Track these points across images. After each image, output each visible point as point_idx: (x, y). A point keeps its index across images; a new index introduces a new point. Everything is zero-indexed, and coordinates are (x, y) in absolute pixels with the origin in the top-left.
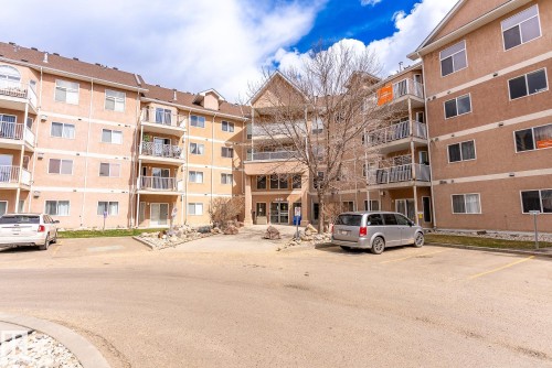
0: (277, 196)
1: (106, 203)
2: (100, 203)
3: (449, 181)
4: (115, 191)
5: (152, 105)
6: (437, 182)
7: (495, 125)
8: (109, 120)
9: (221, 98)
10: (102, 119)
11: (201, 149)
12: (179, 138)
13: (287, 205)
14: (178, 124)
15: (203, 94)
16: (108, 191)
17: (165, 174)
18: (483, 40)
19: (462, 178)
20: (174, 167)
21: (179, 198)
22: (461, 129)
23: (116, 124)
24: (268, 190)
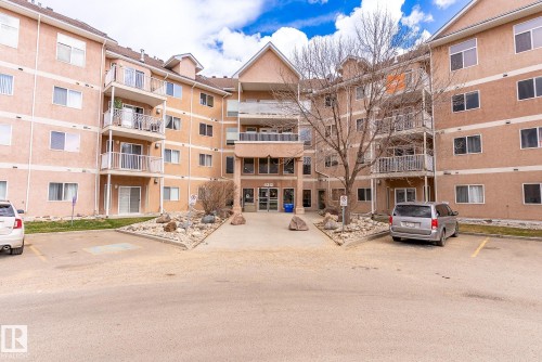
0: (267, 181)
1: (60, 185)
2: (52, 185)
3: (453, 173)
4: (73, 170)
5: (120, 63)
6: (441, 173)
7: (502, 122)
8: (62, 75)
9: (198, 66)
10: (53, 72)
11: (177, 123)
12: (152, 108)
13: (276, 191)
14: (152, 90)
15: (179, 58)
16: (64, 169)
17: (137, 150)
18: (494, 41)
19: (467, 169)
20: (147, 143)
21: (152, 180)
22: (469, 123)
23: (73, 82)
24: (256, 174)
